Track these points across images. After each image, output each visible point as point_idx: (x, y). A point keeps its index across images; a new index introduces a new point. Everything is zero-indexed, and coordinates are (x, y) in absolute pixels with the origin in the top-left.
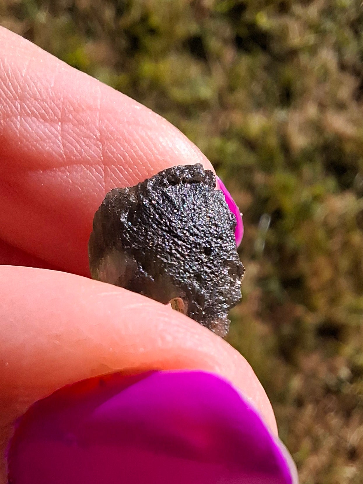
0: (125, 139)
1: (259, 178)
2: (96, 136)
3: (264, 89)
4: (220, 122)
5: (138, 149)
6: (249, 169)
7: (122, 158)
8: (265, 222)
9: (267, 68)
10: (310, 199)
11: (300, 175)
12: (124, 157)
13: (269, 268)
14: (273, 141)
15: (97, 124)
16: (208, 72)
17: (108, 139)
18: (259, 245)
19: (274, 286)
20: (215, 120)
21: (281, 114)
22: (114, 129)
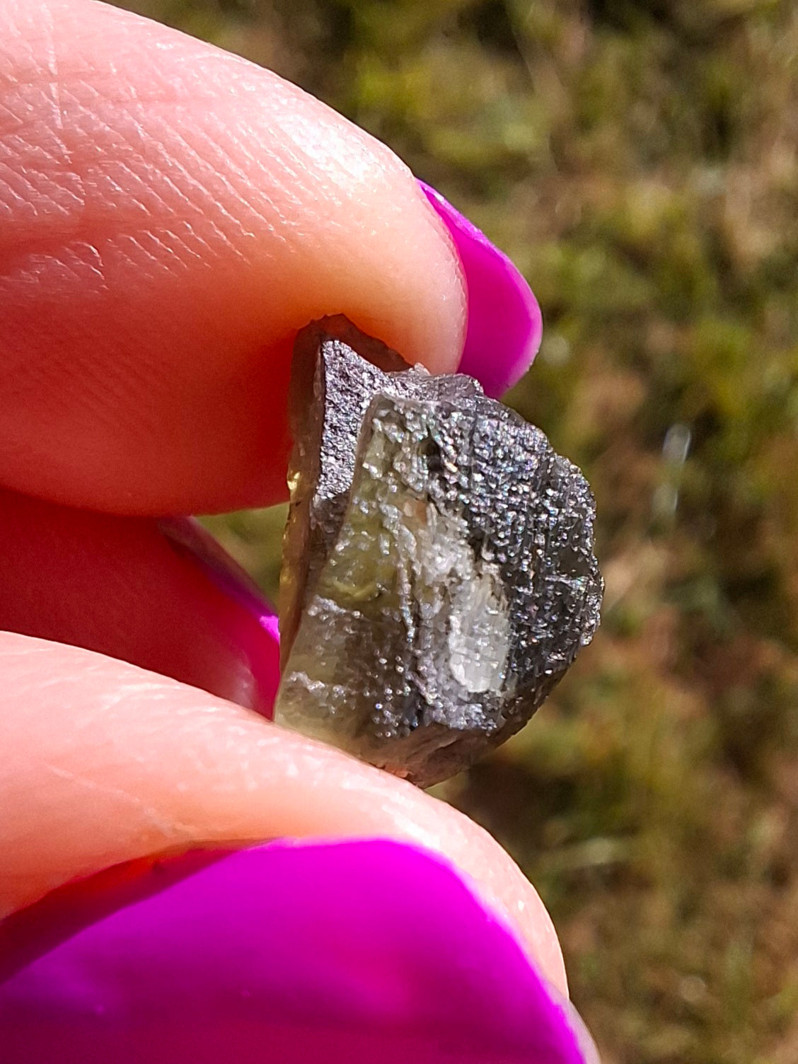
0: (142, 151)
1: (660, 337)
2: (60, 158)
3: (664, 116)
4: (558, 208)
5: (185, 173)
6: (633, 318)
7: (143, 207)
8: (678, 444)
9: (669, 67)
10: (786, 381)
11: (758, 325)
12: (148, 202)
13: (692, 555)
14: (690, 246)
15: (59, 122)
16: (524, 86)
17: (95, 159)
18: (666, 501)
19: (708, 597)
20: (546, 202)
21: (707, 179)
22: (107, 128)
